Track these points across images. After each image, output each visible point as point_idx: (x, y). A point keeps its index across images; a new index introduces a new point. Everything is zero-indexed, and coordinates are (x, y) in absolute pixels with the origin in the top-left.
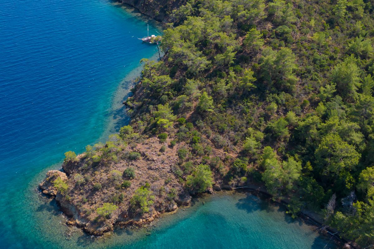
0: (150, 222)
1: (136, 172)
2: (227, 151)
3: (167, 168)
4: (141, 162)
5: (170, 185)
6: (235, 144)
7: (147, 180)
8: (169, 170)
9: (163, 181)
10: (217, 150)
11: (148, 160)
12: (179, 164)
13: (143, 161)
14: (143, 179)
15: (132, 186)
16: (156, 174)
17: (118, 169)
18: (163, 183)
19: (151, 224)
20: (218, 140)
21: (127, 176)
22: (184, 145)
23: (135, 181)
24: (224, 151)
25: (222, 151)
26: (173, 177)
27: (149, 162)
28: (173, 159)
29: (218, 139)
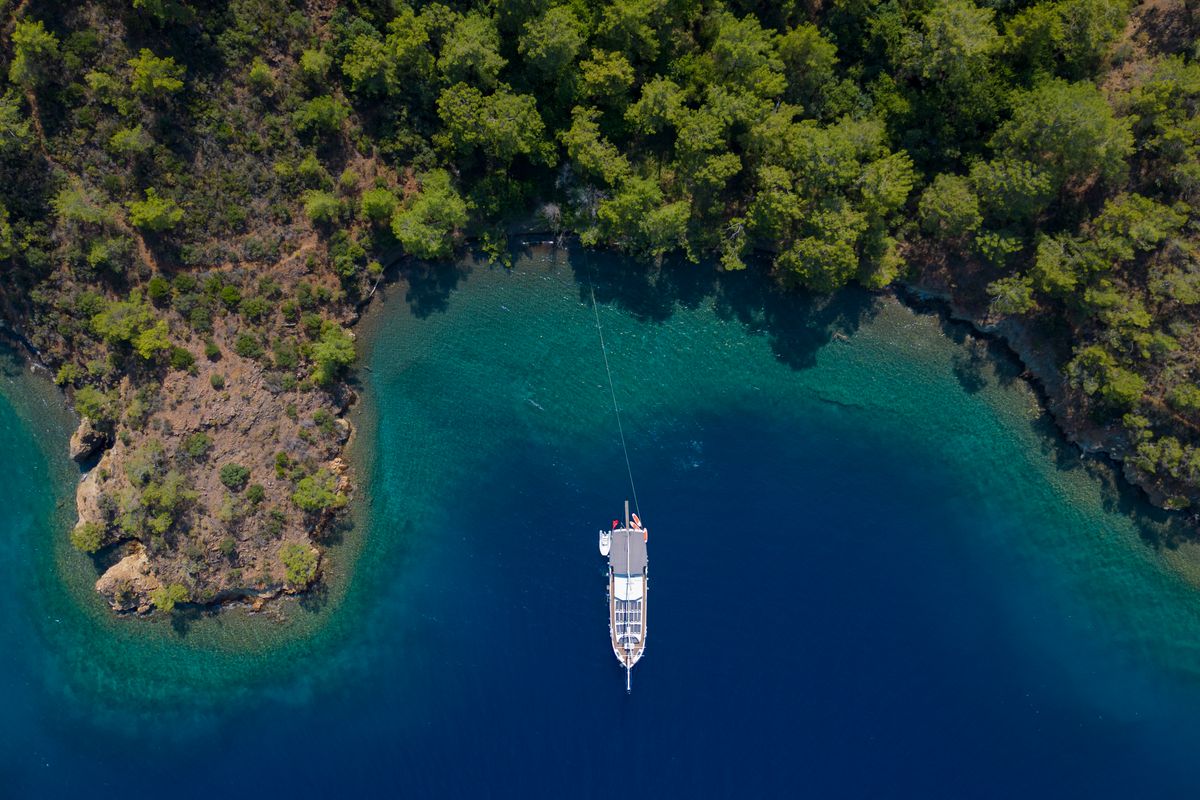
0: (348, 486)
1: (237, 460)
2: (295, 249)
3: (263, 397)
4: (223, 441)
5: (302, 412)
6: (288, 221)
7: (267, 448)
8: (271, 398)
9: (285, 421)
10: (278, 265)
11: (224, 426)
12: (268, 368)
13: (220, 435)
14: (260, 455)
15: (263, 483)
16: (265, 425)
17: (209, 488)
18: (290, 422)
19: (355, 487)
20: (260, 252)
21: (236, 482)
22: (226, 324)
23: (255, 472)
24: (290, 254)
25: (286, 259)
26: (289, 396)
27: (231, 426)
28: (251, 373)
29: (259, 250)
